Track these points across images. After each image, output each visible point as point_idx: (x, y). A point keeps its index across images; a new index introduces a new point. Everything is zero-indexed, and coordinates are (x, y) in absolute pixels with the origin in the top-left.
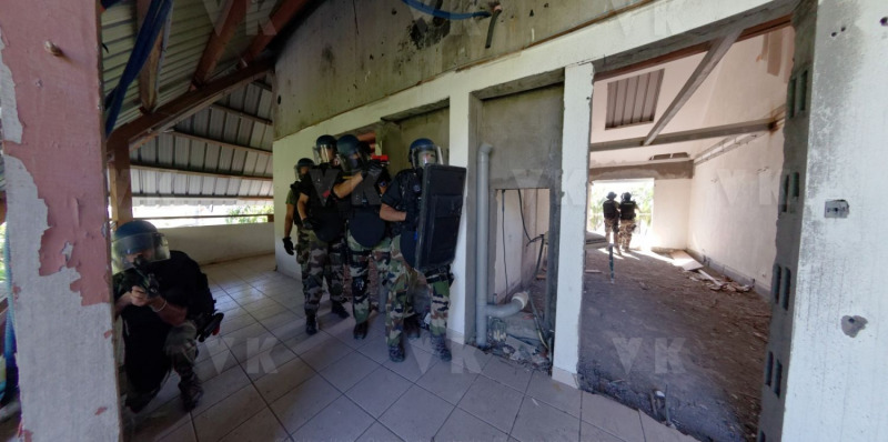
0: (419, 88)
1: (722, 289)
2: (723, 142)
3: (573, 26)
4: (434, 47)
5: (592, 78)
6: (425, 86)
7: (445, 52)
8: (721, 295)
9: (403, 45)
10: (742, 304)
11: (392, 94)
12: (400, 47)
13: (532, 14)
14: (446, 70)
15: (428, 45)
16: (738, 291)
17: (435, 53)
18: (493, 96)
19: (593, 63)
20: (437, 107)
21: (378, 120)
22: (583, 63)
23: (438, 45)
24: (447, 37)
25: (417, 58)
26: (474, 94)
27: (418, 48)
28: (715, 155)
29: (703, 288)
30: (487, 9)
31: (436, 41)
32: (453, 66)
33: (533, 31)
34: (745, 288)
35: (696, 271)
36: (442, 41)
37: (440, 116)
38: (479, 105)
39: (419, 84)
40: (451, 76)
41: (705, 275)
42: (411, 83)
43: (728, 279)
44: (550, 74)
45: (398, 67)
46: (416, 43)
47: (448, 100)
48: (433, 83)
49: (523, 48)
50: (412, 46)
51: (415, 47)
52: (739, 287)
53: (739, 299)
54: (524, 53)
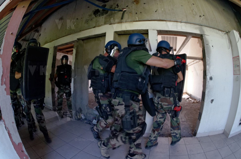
0: (94, 28)
1: (194, 102)
2: (194, 61)
3: (150, 19)
4: (101, 17)
5: (157, 34)
6: (97, 28)
7: (105, 18)
8: (193, 104)
9: (90, 16)
10: (197, 105)
11: (83, 31)
12: (89, 16)
13: (136, 13)
14: (105, 23)
15: (99, 16)
16: (197, 102)
17: (102, 19)
18: (123, 33)
19: (157, 30)
20: (100, 35)
21: (76, 39)
22: (154, 30)
23: (103, 16)
24: (107, 14)
25: (95, 20)
26: (116, 32)
27: (96, 17)
28: (192, 64)
29: (189, 103)
30: (122, 9)
31: (103, 15)
32: (108, 23)
33: (137, 18)
34: (198, 101)
35: (188, 98)
36: (105, 15)
37: (101, 39)
38: (117, 36)
39: (94, 27)
40: (107, 26)
41: (190, 99)
42: (91, 27)
43: (195, 100)
44: (144, 30)
45: (87, 22)
46: (95, 15)
47: (105, 33)
48: (99, 27)
49: (134, 21)
50: (94, 16)
51: (95, 16)
52: (197, 101)
53: (197, 104)
54: (134, 23)
